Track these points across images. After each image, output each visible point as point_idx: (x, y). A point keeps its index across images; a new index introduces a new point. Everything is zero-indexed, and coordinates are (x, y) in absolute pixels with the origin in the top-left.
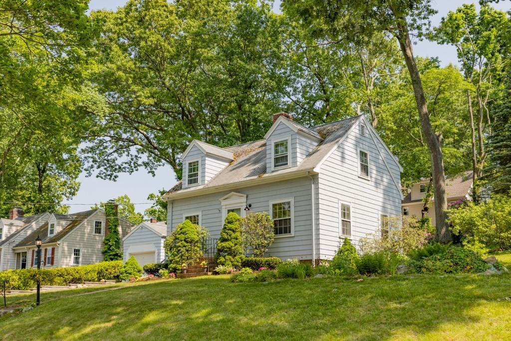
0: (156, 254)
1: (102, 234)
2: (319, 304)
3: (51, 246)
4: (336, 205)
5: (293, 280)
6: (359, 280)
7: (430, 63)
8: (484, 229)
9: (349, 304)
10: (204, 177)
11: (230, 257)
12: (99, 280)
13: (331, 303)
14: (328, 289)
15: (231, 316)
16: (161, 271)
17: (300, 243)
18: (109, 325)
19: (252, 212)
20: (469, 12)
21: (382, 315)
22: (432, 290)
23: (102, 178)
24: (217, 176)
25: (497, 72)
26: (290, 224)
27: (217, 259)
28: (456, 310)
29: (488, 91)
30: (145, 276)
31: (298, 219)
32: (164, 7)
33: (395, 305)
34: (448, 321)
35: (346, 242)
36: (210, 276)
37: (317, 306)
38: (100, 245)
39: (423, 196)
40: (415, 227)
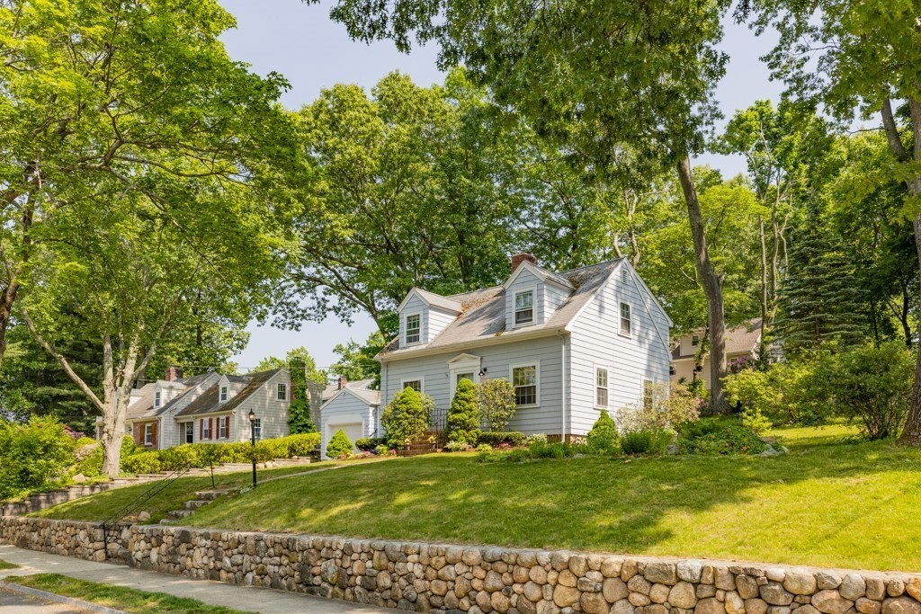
0: (363, 426)
1: (287, 400)
2: (587, 486)
3: (224, 414)
4: (591, 370)
5: (552, 460)
6: (627, 461)
7: (710, 177)
8: (768, 399)
9: (619, 486)
10: (426, 334)
11: (464, 431)
12: (290, 457)
13: (600, 485)
14: (595, 470)
15: (493, 498)
16: (378, 447)
17: (547, 415)
18: (358, 505)
19: (488, 379)
20: (765, 110)
21: (655, 497)
22: (705, 472)
23: (279, 327)
24: (443, 333)
25: (801, 188)
26: (535, 392)
27: (448, 433)
28: (729, 492)
29: (787, 215)
30: (361, 454)
31: (545, 386)
32: (365, 108)
33: (667, 487)
34: (720, 502)
35: (603, 414)
36: (439, 454)
37: (585, 489)
38: (285, 414)
39: (697, 350)
40: (685, 396)
